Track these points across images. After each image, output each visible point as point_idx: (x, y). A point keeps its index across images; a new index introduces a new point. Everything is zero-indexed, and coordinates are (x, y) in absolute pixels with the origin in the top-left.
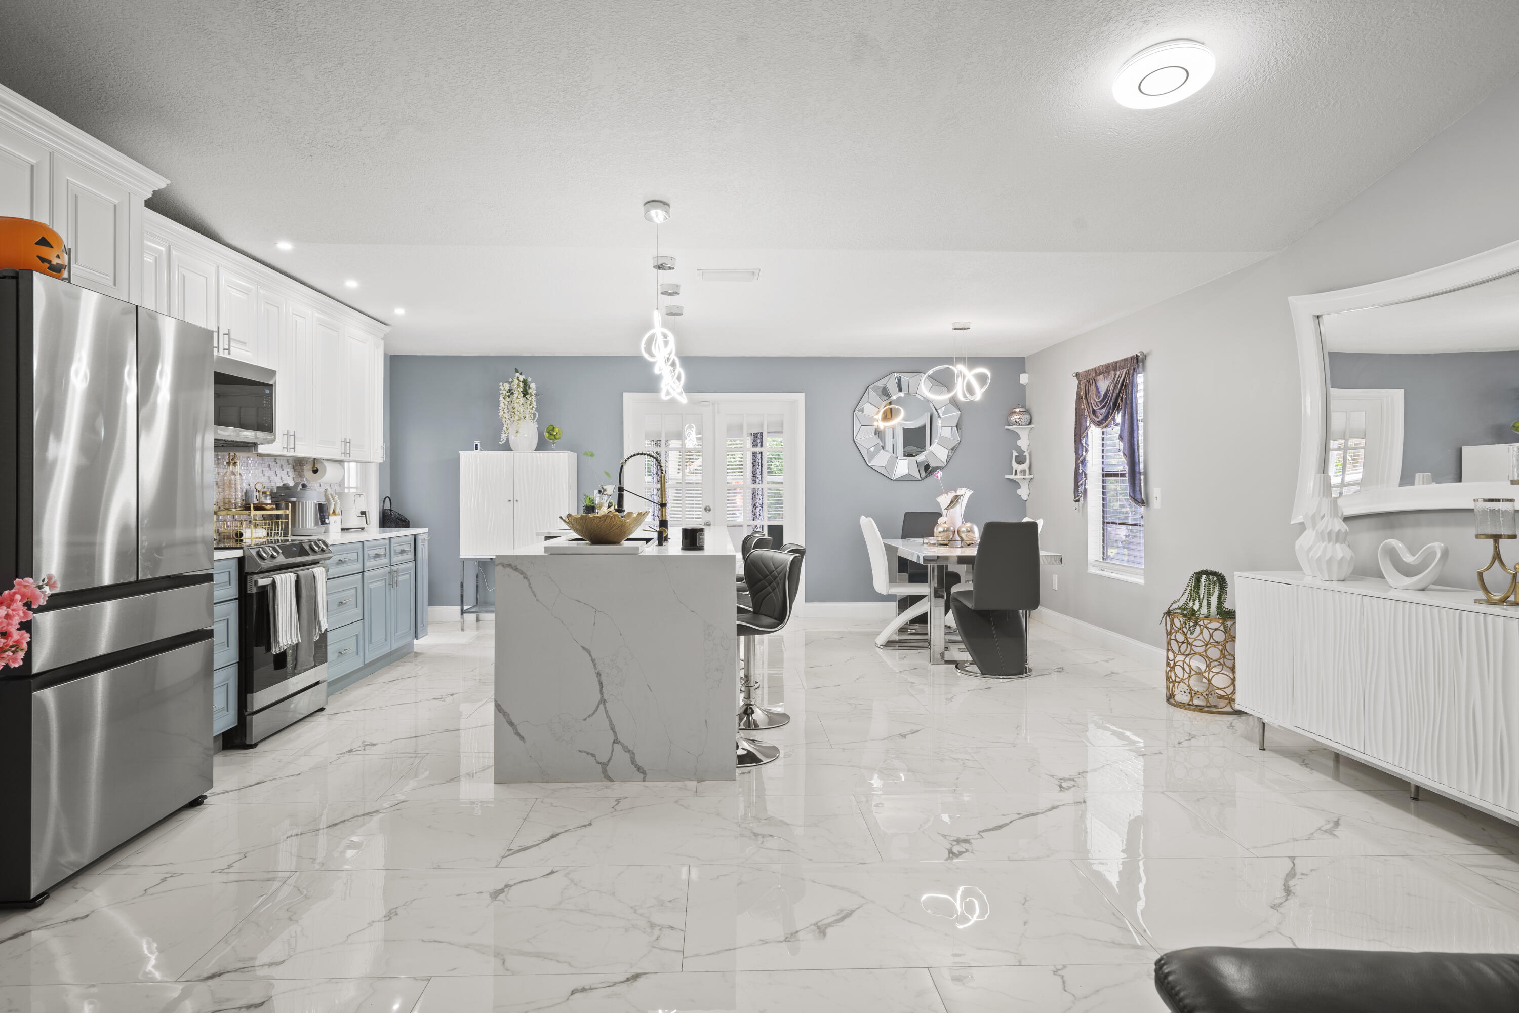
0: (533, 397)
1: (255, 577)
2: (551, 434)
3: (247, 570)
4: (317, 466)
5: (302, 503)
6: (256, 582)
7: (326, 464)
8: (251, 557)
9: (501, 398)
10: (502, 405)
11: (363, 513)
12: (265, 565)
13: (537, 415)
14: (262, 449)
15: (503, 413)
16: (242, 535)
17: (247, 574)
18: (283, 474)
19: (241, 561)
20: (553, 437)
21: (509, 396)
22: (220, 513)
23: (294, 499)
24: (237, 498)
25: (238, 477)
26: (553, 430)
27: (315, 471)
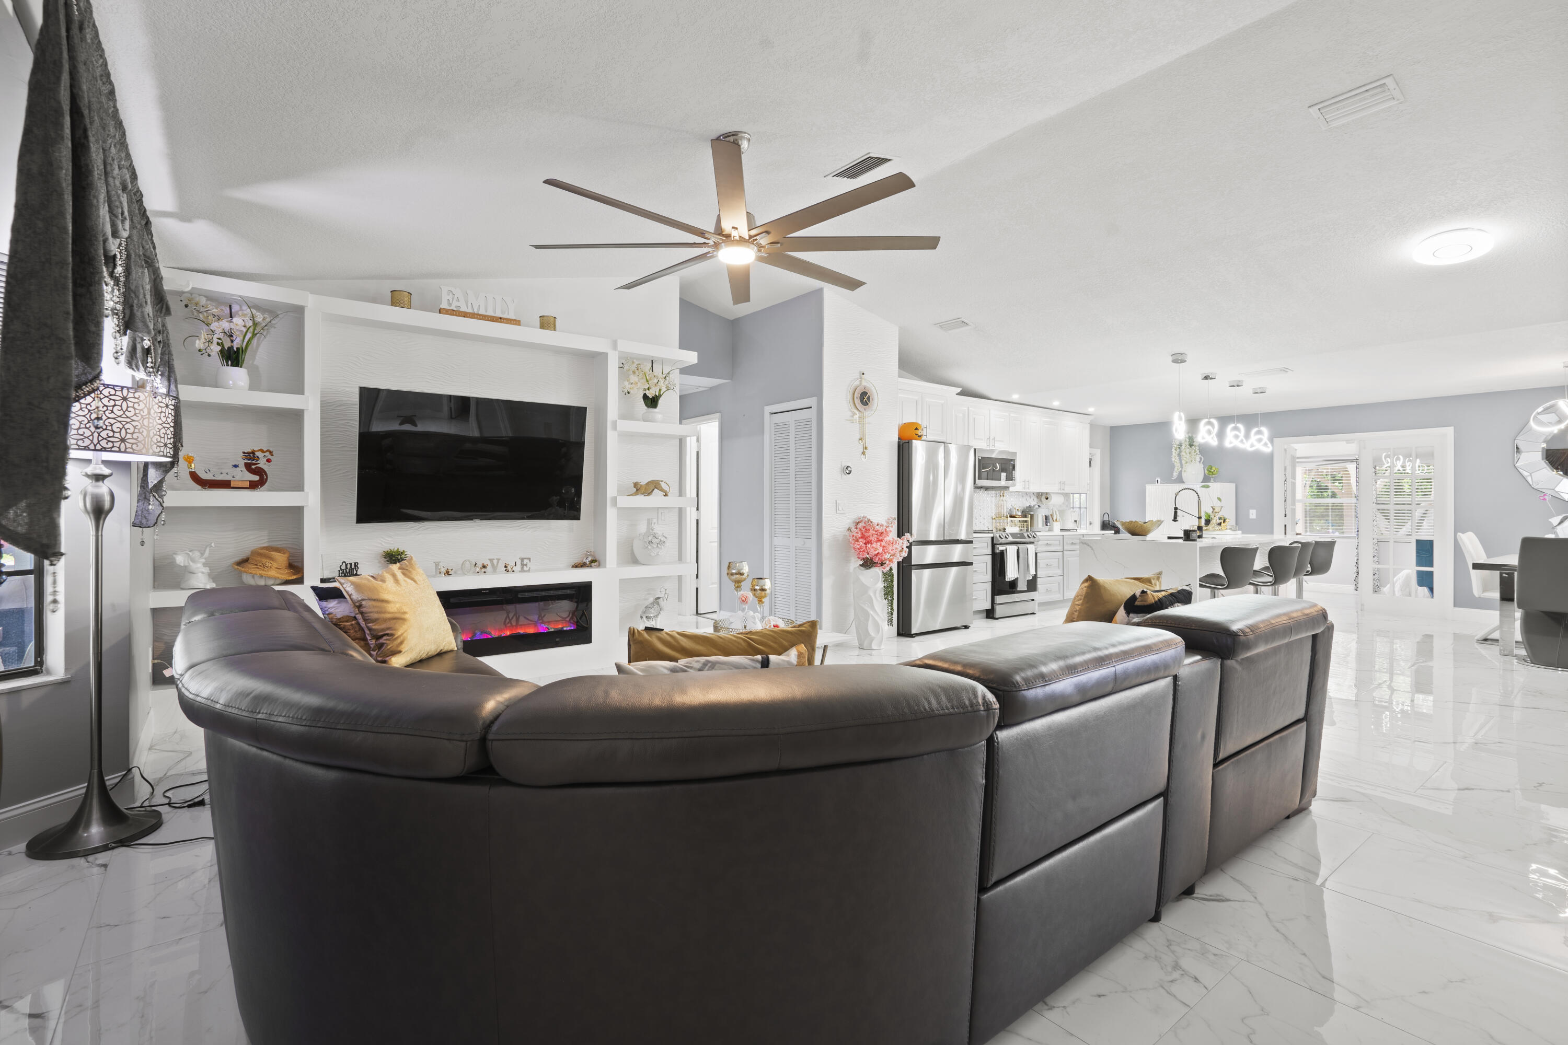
0: (1197, 447)
1: (998, 546)
2: (1210, 472)
3: (995, 542)
4: (1048, 496)
5: (1037, 515)
6: (998, 548)
7: (1052, 495)
8: (997, 537)
9: (1173, 450)
10: (1174, 454)
11: (1075, 521)
12: (1004, 540)
13: (1203, 460)
14: (1011, 489)
15: (1175, 458)
16: (1005, 529)
17: (996, 544)
18: (1031, 500)
19: (993, 538)
20: (1211, 473)
21: (1179, 448)
22: (996, 519)
23: (1032, 513)
24: (1005, 512)
25: (1005, 502)
26: (1211, 469)
27: (1047, 499)
